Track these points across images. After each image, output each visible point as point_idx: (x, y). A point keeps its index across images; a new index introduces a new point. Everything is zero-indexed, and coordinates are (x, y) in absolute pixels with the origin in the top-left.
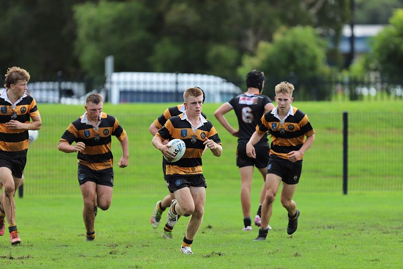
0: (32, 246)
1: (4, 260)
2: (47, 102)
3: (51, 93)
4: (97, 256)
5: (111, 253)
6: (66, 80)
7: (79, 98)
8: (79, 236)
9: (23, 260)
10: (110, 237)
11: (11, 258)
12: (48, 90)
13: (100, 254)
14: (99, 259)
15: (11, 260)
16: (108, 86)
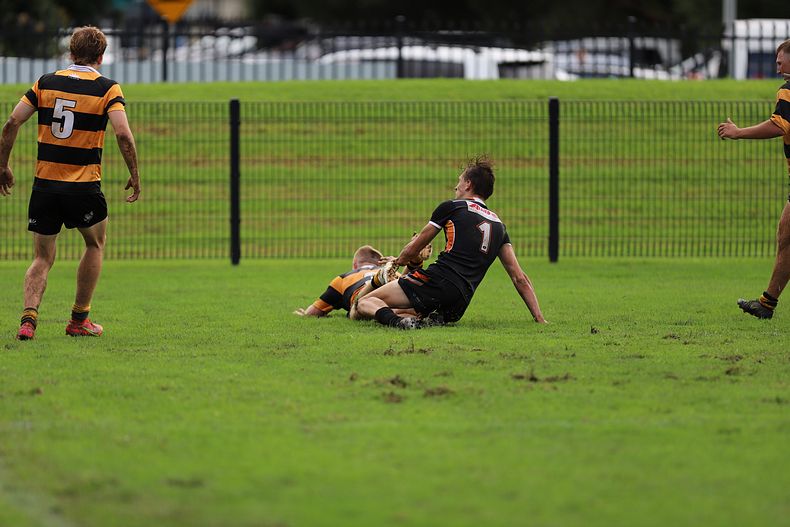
0: (573, 355)
1: (519, 383)
2: (607, 75)
3: (614, 60)
4: (701, 378)
5: (728, 372)
6: (644, 35)
7: (668, 68)
8: (665, 338)
9: (556, 384)
10: (726, 341)
11: (533, 379)
12: (608, 53)
13: (707, 374)
14: (704, 384)
15: (532, 384)
16: (727, 44)
